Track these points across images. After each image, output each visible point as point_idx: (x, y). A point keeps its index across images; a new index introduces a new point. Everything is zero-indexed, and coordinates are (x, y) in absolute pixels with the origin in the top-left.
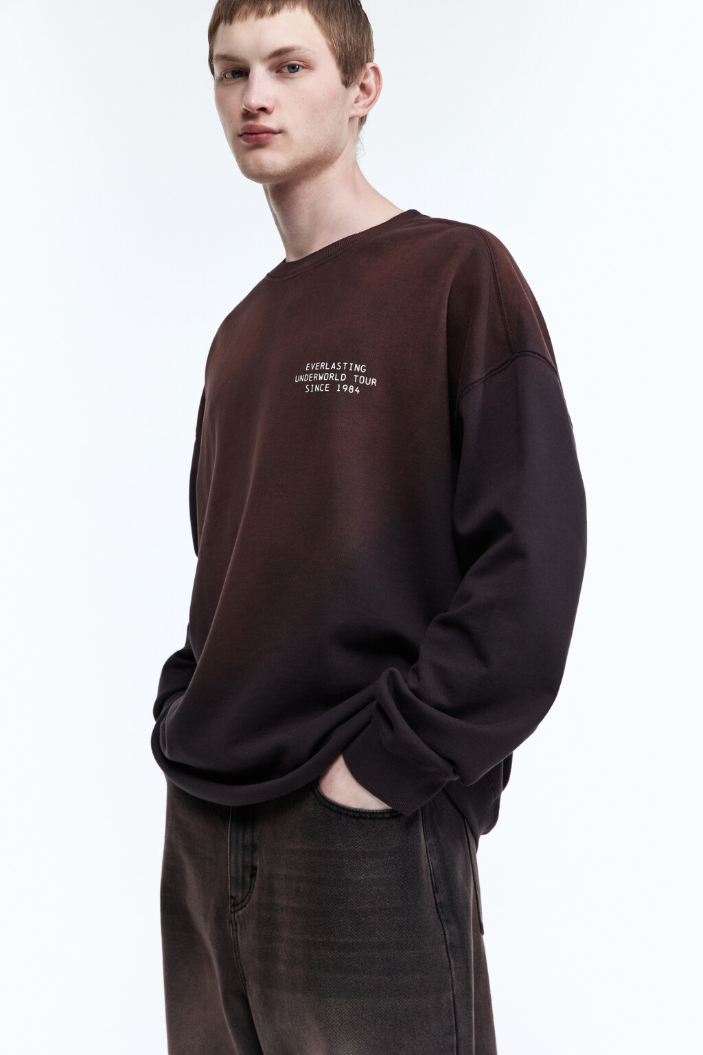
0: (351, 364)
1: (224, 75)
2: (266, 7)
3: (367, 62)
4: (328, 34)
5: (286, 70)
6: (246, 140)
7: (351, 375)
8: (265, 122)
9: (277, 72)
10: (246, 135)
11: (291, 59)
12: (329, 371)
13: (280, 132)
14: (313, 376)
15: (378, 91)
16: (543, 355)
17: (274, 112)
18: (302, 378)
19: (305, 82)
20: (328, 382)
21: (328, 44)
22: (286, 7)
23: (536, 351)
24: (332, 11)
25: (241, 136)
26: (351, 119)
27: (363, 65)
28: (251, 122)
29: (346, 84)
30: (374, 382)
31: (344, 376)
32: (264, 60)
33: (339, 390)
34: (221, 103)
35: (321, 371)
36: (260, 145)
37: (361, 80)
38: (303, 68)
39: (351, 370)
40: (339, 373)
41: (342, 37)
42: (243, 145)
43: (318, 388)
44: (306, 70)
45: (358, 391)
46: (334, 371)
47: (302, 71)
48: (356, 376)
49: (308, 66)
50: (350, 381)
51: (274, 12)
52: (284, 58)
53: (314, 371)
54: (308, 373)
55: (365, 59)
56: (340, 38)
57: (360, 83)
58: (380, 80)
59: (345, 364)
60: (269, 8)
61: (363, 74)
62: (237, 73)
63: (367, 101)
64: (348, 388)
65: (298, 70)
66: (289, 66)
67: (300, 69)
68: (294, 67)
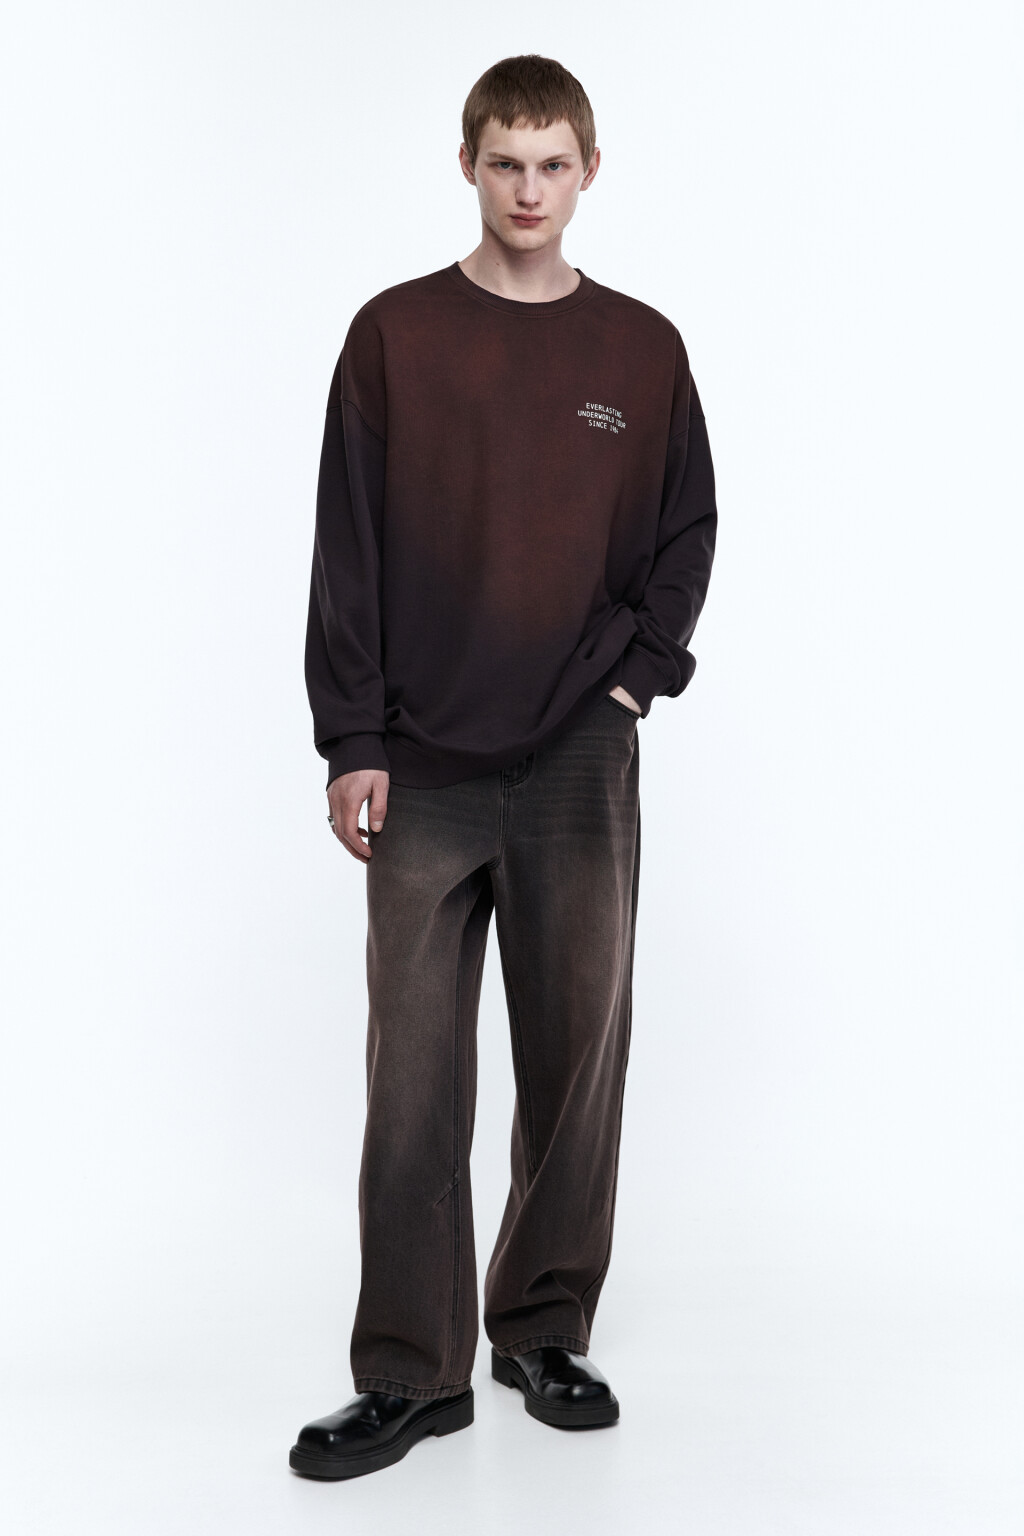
1: (495, 164)
4: (579, 138)
5: (549, 168)
6: (518, 222)
8: (536, 212)
9: (543, 170)
10: (519, 219)
12: (605, 413)
13: (545, 218)
14: (593, 414)
17: (543, 204)
18: (584, 414)
19: (562, 177)
20: (605, 421)
21: (579, 145)
22: (555, 120)
25: (513, 217)
28: (525, 211)
32: (538, 163)
33: (611, 430)
36: (529, 227)
38: (562, 166)
39: (614, 415)
40: (611, 416)
42: (514, 224)
43: (599, 425)
44: (564, 169)
45: (620, 432)
46: (608, 414)
47: (561, 169)
49: (565, 165)
51: (547, 125)
53: (594, 411)
54: (588, 410)
61: (592, 158)
65: (557, 167)
66: (551, 165)
67: (560, 167)
68: (554, 164)
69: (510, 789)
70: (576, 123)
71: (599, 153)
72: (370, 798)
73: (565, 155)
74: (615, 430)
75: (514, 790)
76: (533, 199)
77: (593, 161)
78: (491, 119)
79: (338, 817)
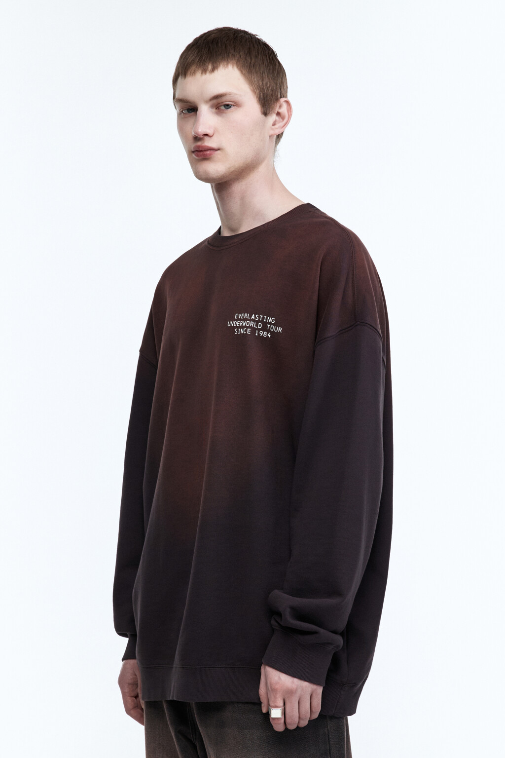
0: (265, 317)
1: (182, 111)
2: (208, 67)
3: (281, 98)
4: (251, 82)
5: (223, 108)
6: (197, 156)
7: (265, 324)
8: (209, 143)
9: (216, 109)
10: (197, 152)
11: (226, 100)
12: (250, 320)
13: (219, 149)
14: (240, 323)
15: (290, 116)
16: (376, 327)
17: (213, 137)
18: (232, 324)
19: (235, 115)
20: (249, 327)
21: (250, 89)
22: (221, 66)
23: (372, 324)
24: (253, 66)
25: (193, 152)
26: (271, 136)
27: (277, 100)
28: (199, 143)
29: (265, 114)
30: (280, 330)
31: (260, 325)
32: (206, 102)
33: (257, 335)
34: (181, 129)
35: (245, 320)
36: (206, 158)
37: (277, 109)
38: (234, 105)
39: (265, 321)
40: (257, 322)
41: (261, 83)
42: (195, 158)
43: (242, 331)
44: (236, 107)
45: (270, 336)
46: (254, 321)
47: (233, 108)
48: (268, 325)
49: (237, 104)
50: (264, 329)
51: (213, 70)
52: (220, 100)
53: (240, 320)
54: (236, 320)
55: (279, 95)
56: (259, 84)
57: (276, 112)
58: (290, 109)
59: (261, 316)
60: (210, 67)
61: (278, 105)
62: (191, 110)
63: (282, 124)
64: (263, 334)
65: (230, 107)
68: (228, 105)
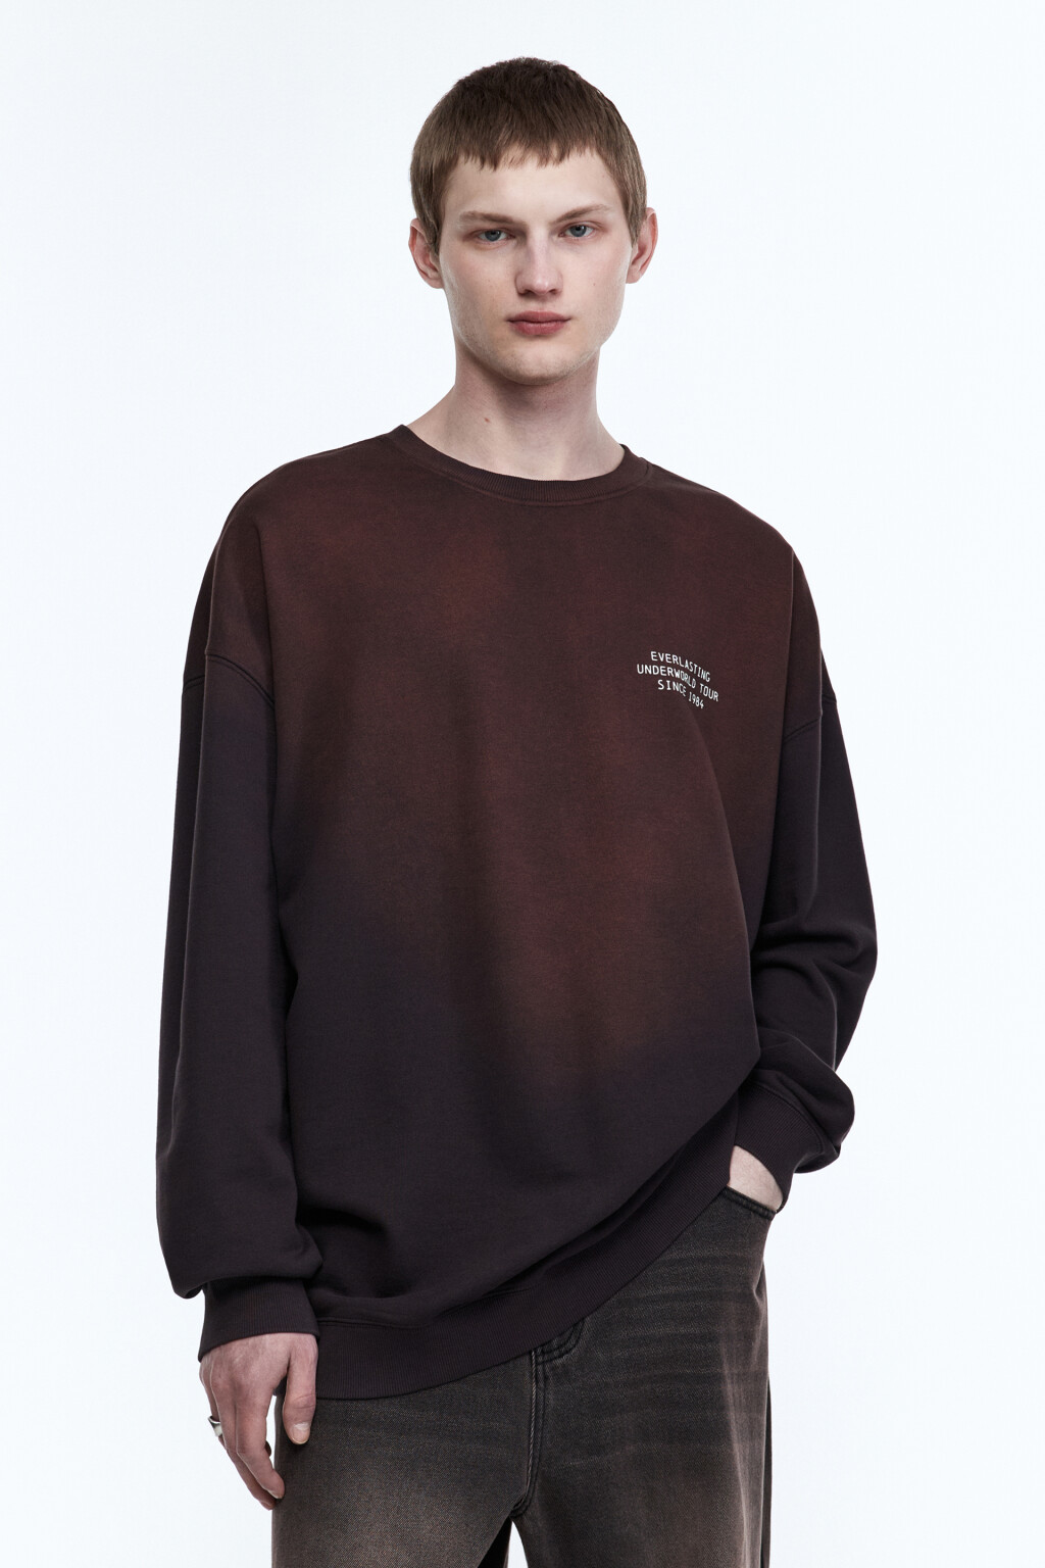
0: (700, 668)
2: (552, 149)
4: (620, 182)
5: (571, 233)
7: (699, 682)
8: (555, 307)
9: (560, 235)
10: (525, 323)
12: (684, 670)
13: (569, 320)
14: (666, 670)
17: (563, 295)
18: (647, 669)
20: (684, 683)
21: (620, 195)
22: (576, 151)
24: (621, 148)
25: (513, 321)
28: (536, 307)
29: (633, 243)
30: (717, 698)
31: (694, 682)
33: (690, 699)
36: (543, 336)
37: (641, 233)
38: (590, 228)
39: (699, 675)
40: (691, 676)
43: (677, 687)
44: (596, 231)
45: (703, 706)
46: (688, 672)
47: (591, 234)
48: (703, 685)
49: (598, 227)
53: (665, 664)
54: (658, 664)
59: (696, 665)
61: (643, 224)
62: (494, 234)
64: (696, 699)
65: (585, 232)
66: (572, 227)
67: (588, 231)
68: (578, 229)
69: (547, 1366)
70: (612, 159)
71: (653, 216)
72: (282, 1389)
73: (597, 208)
74: (697, 702)
75: (553, 1369)
76: (547, 284)
77: (645, 231)
78: (462, 159)
79: (229, 1418)
